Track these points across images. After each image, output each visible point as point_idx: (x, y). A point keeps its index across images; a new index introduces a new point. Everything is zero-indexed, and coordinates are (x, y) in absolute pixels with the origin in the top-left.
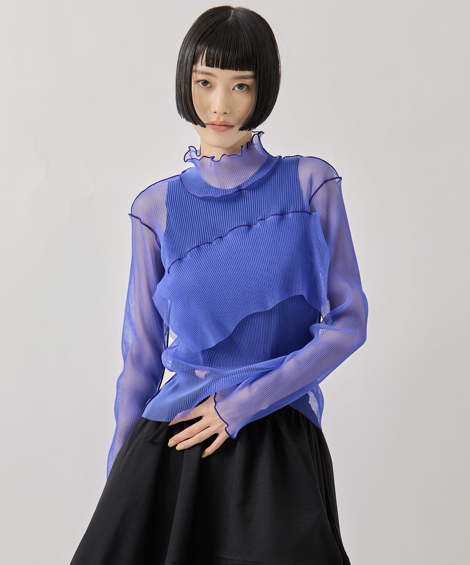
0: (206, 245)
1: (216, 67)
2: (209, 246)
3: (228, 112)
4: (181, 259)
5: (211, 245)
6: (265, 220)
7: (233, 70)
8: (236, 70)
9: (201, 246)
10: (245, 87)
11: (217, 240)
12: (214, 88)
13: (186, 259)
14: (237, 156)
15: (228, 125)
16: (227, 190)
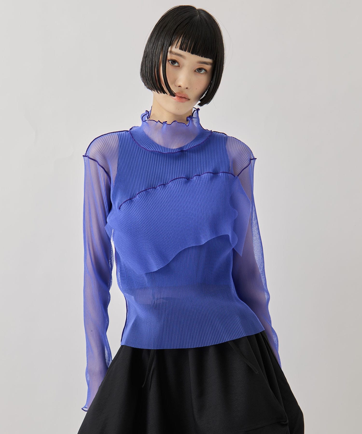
0: (151, 189)
1: (188, 52)
2: (154, 190)
3: (189, 87)
4: (131, 199)
5: (156, 189)
6: (201, 176)
7: (200, 56)
8: (202, 56)
9: (148, 190)
10: (203, 70)
11: (160, 186)
12: (182, 67)
13: (135, 199)
14: (184, 125)
15: (186, 98)
16: (171, 149)
